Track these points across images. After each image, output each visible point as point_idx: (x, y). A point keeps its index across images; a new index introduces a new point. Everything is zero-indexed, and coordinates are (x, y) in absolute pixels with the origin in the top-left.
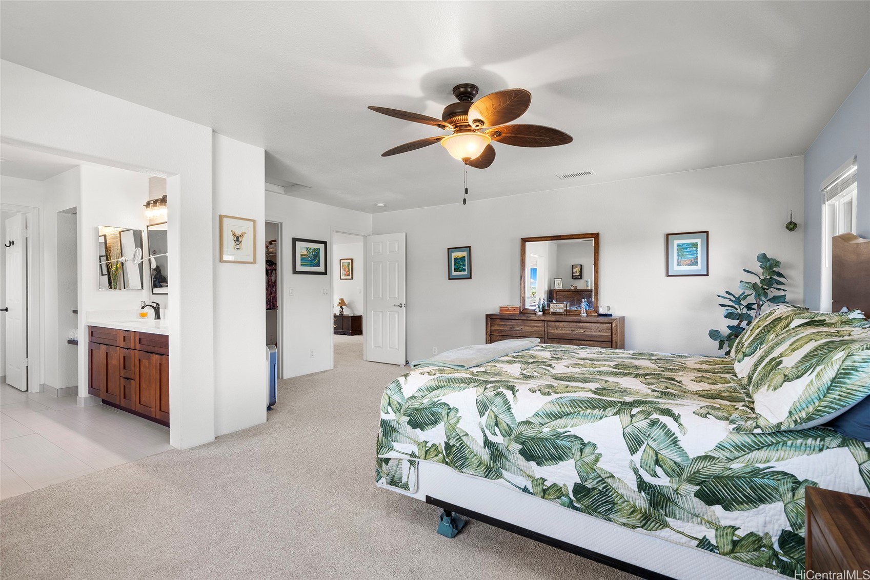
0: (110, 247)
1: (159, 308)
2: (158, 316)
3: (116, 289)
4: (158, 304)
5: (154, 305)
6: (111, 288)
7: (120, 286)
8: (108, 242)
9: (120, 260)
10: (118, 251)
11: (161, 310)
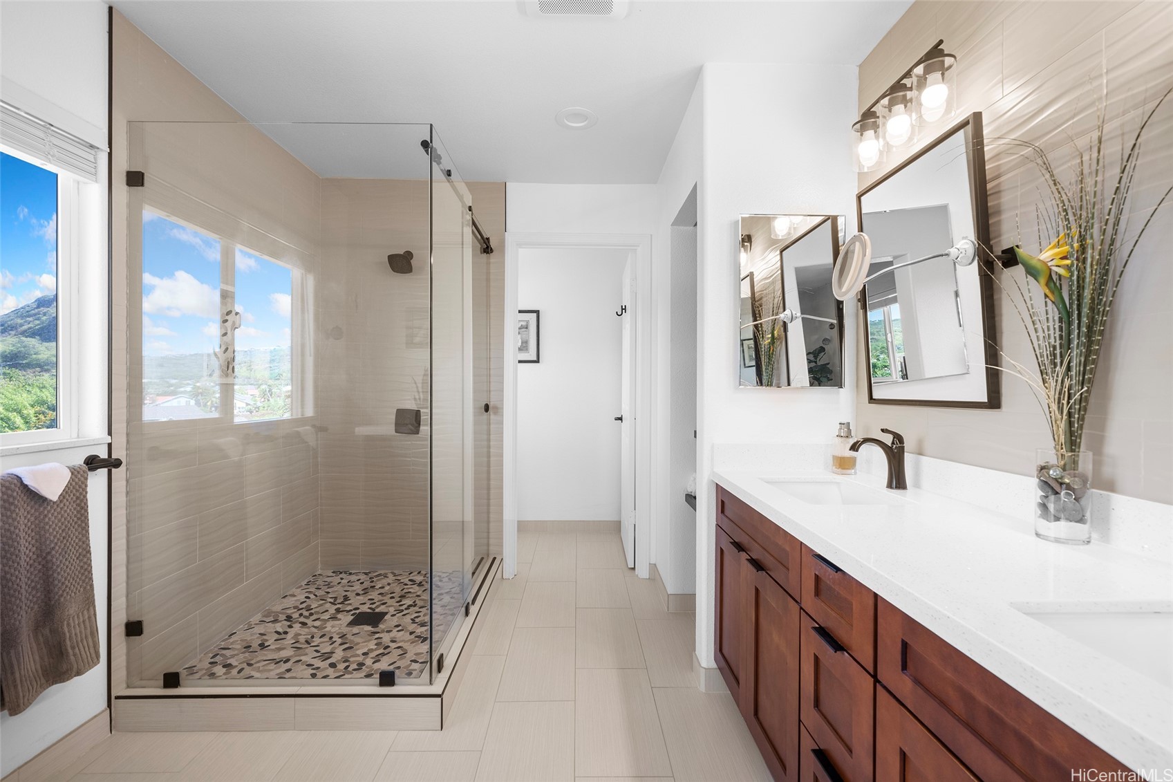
0: (761, 299)
1: (901, 450)
2: (897, 479)
3: (771, 385)
4: (898, 438)
5: (888, 439)
6: (762, 385)
7: (779, 379)
8: (757, 289)
9: (782, 316)
10: (776, 300)
11: (909, 459)
